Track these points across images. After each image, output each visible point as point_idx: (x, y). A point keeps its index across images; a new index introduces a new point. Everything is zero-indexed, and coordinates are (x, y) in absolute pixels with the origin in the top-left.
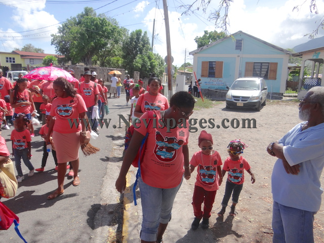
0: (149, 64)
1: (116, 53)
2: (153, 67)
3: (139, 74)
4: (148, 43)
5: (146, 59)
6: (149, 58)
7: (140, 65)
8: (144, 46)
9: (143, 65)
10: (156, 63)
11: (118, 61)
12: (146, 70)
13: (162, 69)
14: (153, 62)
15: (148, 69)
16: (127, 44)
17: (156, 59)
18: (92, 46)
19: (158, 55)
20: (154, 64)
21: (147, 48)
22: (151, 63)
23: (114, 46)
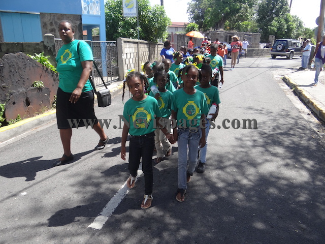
0: (286, 27)
1: (249, 17)
2: (290, 30)
3: (274, 38)
4: (286, 4)
5: (283, 22)
6: (287, 20)
7: (275, 29)
8: (281, 7)
9: (279, 29)
10: (295, 26)
11: (248, 25)
12: (281, 34)
13: (300, 32)
14: (290, 25)
15: (284, 33)
16: (263, 7)
17: (294, 21)
18: (227, 11)
19: (296, 16)
20: (291, 26)
21: (286, 9)
22: (288, 26)
23: (247, 10)
